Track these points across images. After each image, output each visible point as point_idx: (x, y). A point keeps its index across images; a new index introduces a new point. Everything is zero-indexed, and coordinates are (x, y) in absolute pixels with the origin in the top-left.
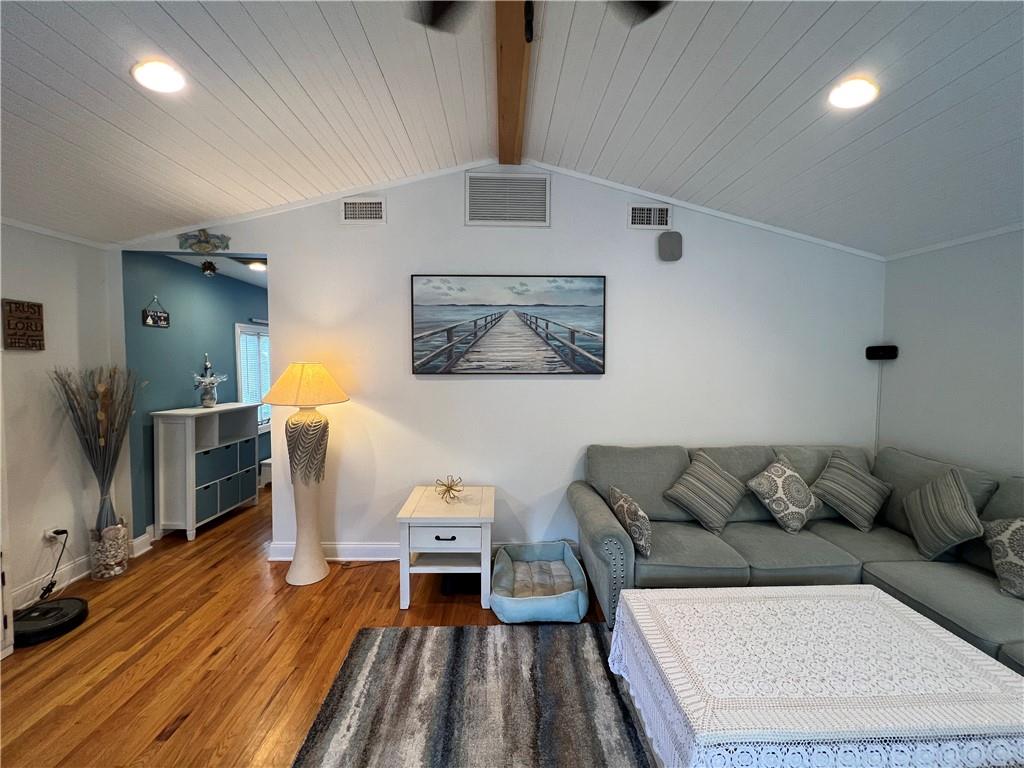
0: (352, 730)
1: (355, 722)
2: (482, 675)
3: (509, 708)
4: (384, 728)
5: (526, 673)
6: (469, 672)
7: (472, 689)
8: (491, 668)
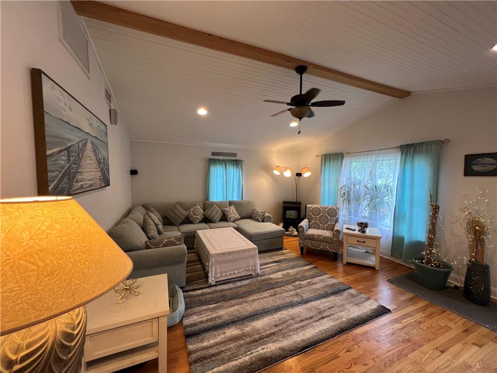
0: (263, 347)
1: (259, 349)
2: (219, 317)
3: (232, 306)
4: (257, 336)
5: (213, 306)
6: (219, 321)
7: (226, 318)
8: (214, 315)
